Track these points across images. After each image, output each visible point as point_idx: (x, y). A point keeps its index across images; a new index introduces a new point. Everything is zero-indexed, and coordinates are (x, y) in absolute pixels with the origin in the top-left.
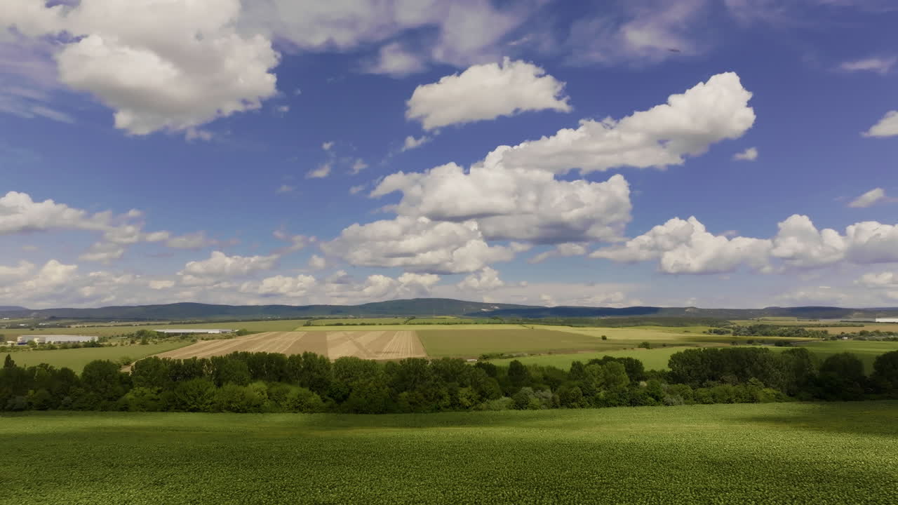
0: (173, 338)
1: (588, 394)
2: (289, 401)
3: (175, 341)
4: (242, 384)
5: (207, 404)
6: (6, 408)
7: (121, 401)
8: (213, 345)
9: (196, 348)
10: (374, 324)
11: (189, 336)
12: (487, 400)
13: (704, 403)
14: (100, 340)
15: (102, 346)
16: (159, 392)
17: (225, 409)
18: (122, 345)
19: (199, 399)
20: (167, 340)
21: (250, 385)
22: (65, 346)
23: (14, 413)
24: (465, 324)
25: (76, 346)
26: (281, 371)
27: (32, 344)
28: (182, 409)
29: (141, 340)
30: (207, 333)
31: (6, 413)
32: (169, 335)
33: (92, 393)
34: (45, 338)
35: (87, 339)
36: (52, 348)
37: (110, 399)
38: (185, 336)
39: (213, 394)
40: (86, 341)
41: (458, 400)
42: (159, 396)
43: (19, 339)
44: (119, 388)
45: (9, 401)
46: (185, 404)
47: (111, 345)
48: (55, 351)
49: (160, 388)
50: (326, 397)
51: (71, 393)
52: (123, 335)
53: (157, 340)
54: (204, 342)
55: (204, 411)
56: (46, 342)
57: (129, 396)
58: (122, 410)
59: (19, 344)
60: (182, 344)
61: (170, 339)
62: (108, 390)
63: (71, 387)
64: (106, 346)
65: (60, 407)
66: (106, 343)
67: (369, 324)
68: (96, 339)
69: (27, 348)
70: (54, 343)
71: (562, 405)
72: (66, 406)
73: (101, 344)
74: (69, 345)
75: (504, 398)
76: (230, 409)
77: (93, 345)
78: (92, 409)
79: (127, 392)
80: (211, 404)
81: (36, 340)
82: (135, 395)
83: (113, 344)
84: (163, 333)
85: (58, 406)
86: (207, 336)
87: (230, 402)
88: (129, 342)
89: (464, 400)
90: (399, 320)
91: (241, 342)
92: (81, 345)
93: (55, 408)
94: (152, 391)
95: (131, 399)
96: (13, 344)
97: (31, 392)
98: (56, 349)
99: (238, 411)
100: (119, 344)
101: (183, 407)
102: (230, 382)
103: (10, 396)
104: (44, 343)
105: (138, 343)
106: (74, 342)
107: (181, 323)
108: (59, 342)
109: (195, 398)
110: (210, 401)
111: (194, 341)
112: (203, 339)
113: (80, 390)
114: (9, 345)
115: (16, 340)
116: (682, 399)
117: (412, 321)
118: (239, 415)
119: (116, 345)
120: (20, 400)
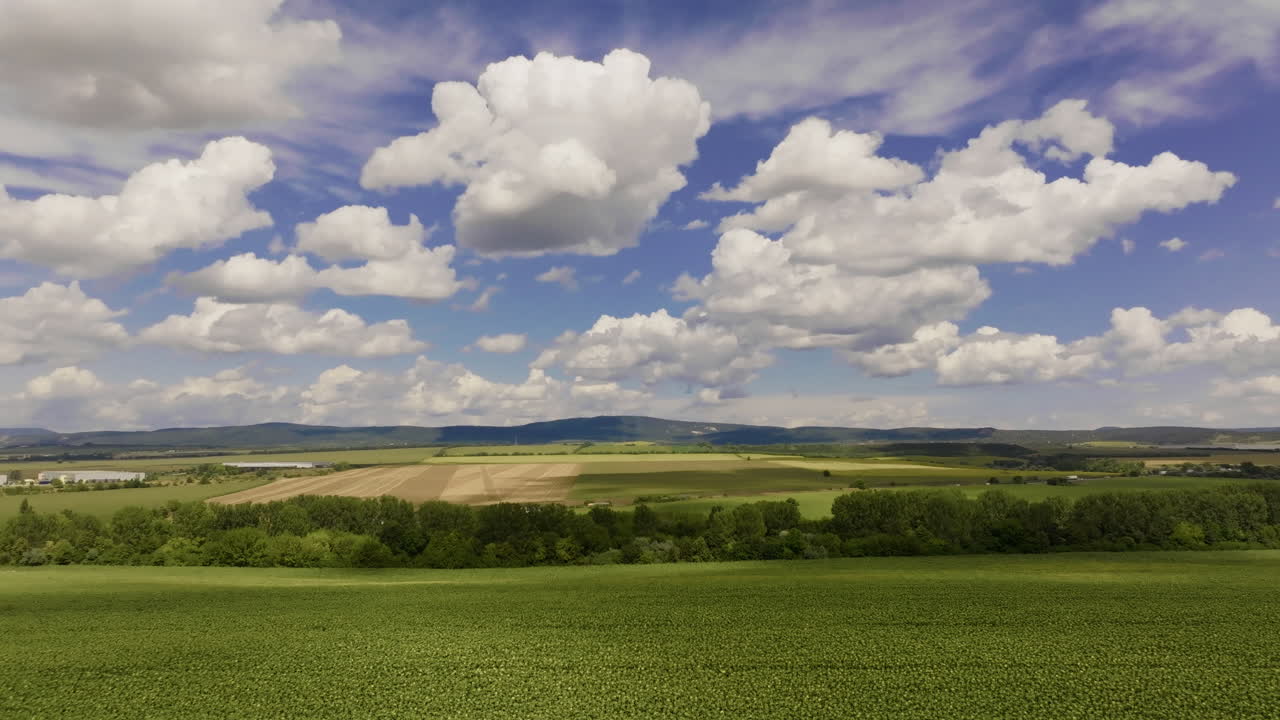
0: (246, 475)
1: (714, 546)
2: (352, 553)
3: (247, 479)
4: (300, 534)
5: (256, 558)
6: (21, 561)
7: (156, 554)
8: (295, 485)
9: (273, 488)
10: (531, 454)
11: (268, 472)
12: (593, 553)
13: (852, 556)
14: (147, 479)
15: (148, 486)
16: (201, 543)
17: (278, 563)
18: (175, 485)
19: (246, 552)
20: (237, 478)
21: (308, 534)
22: (99, 486)
23: (30, 567)
24: (658, 453)
25: (114, 486)
26: (354, 519)
27: (57, 483)
28: (228, 564)
29: (200, 478)
30: (295, 468)
31: (21, 567)
32: (243, 470)
33: (122, 545)
34: (73, 475)
35: (130, 476)
36: (82, 488)
37: (143, 552)
38: (262, 472)
39: (265, 546)
40: (129, 479)
41: (555, 552)
42: (202, 548)
43: (41, 477)
44: (156, 538)
45: (24, 554)
46: (230, 556)
47: (160, 485)
48: (85, 493)
49: (203, 539)
50: (397, 549)
51: (97, 545)
52: (181, 471)
53: (222, 478)
54: (285, 480)
55: (253, 566)
56: (76, 481)
57: (165, 549)
58: (156, 564)
59: (41, 483)
60: (255, 483)
61: (241, 476)
62: (141, 542)
63: (97, 538)
64: (155, 486)
65: (85, 561)
66: (154, 482)
67: (524, 454)
68: (142, 476)
69: (52, 489)
70: (87, 482)
71: (681, 558)
72: (91, 559)
73: (147, 483)
74: (105, 485)
75: (612, 550)
76: (283, 564)
77: (136, 484)
78: (121, 564)
79: (164, 542)
80: (261, 557)
81: (63, 479)
82: (173, 547)
83: (163, 483)
84: (235, 468)
85: (82, 560)
86: (293, 472)
87: (283, 555)
88: (185, 481)
89: (562, 553)
90: (569, 448)
91: (335, 481)
92: (122, 484)
93: (78, 562)
94: (194, 542)
95: (168, 552)
96: (32, 483)
97: (50, 543)
98: (87, 490)
99: (293, 566)
100: (172, 483)
101: (229, 561)
102: (286, 531)
103: (25, 549)
104: (73, 482)
105: (197, 481)
106: (113, 481)
107: (265, 453)
108: (94, 481)
109: (243, 550)
110: (260, 554)
111: (272, 479)
112: (286, 476)
113: (110, 541)
114: (27, 485)
115: (36, 478)
116: (826, 552)
117: (584, 450)
118: (292, 570)
119: (167, 485)
120: (37, 553)
